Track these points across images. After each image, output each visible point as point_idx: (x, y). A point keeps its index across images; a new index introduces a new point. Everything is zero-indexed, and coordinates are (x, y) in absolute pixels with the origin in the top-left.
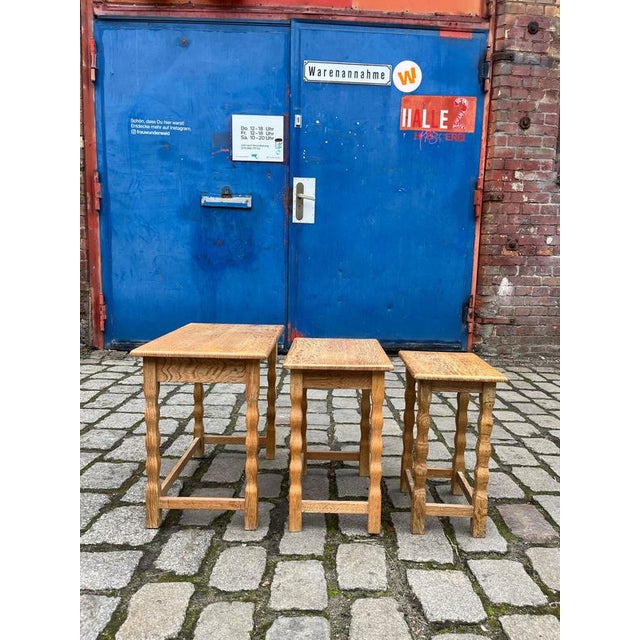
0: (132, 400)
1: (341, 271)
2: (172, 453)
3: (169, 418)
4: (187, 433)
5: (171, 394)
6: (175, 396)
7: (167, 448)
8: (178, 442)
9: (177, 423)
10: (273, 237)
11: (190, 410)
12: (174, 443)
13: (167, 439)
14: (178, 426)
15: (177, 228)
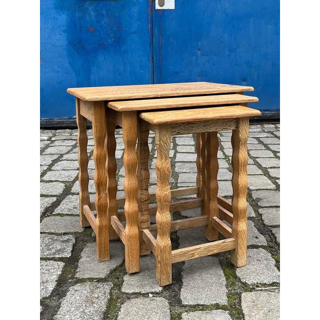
1: (199, 50)
2: (62, 211)
3: (56, 181)
4: (74, 194)
5: (55, 162)
6: (59, 163)
7: (56, 207)
8: (66, 202)
9: (63, 185)
10: (139, 23)
11: (74, 174)
12: (62, 203)
13: (55, 199)
14: (64, 188)
15: (54, 18)
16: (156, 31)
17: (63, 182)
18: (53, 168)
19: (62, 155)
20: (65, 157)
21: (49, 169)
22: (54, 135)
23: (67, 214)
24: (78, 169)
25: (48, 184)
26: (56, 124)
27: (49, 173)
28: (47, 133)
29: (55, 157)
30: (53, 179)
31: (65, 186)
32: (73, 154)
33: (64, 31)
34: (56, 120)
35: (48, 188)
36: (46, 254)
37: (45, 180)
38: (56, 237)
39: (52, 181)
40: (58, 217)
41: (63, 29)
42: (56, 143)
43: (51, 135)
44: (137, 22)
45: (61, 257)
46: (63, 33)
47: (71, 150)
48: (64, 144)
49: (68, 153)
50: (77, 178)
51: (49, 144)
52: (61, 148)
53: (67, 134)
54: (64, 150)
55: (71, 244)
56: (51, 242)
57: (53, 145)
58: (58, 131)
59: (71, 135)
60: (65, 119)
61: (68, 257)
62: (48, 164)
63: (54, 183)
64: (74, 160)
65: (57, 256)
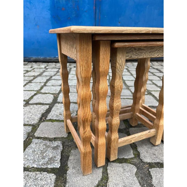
0: (29, 84)
2: (52, 117)
3: (48, 93)
4: (59, 103)
5: (48, 80)
6: (50, 81)
7: (49, 113)
8: (55, 109)
9: (52, 96)
10: (88, 6)
11: (58, 89)
12: (52, 110)
13: (48, 106)
14: (53, 98)
15: (43, 2)
16: (97, 11)
17: (52, 94)
18: (47, 84)
19: (51, 77)
20: (53, 78)
21: (45, 85)
22: (48, 66)
23: (55, 120)
24: (60, 85)
25: (44, 95)
26: (48, 60)
27: (45, 88)
28: (44, 64)
29: (48, 78)
30: (47, 92)
31: (54, 97)
32: (57, 76)
33: (49, 10)
34: (48, 58)
35: (44, 98)
36: (41, 163)
37: (42, 92)
38: (48, 143)
39: (46, 93)
40: (50, 123)
41: (48, 8)
42: (49, 70)
43: (46, 65)
44: (88, 5)
45: (52, 167)
46: (48, 11)
47: (56, 74)
48: (53, 70)
49: (55, 75)
50: (60, 91)
51: (45, 70)
52: (51, 73)
53: (53, 65)
54: (53, 74)
55: (59, 151)
56: (45, 149)
57: (47, 71)
58: (50, 63)
59: (56, 66)
60: (52, 58)
61: (58, 167)
62: (44, 82)
63: (48, 94)
64: (58, 80)
65: (49, 167)
